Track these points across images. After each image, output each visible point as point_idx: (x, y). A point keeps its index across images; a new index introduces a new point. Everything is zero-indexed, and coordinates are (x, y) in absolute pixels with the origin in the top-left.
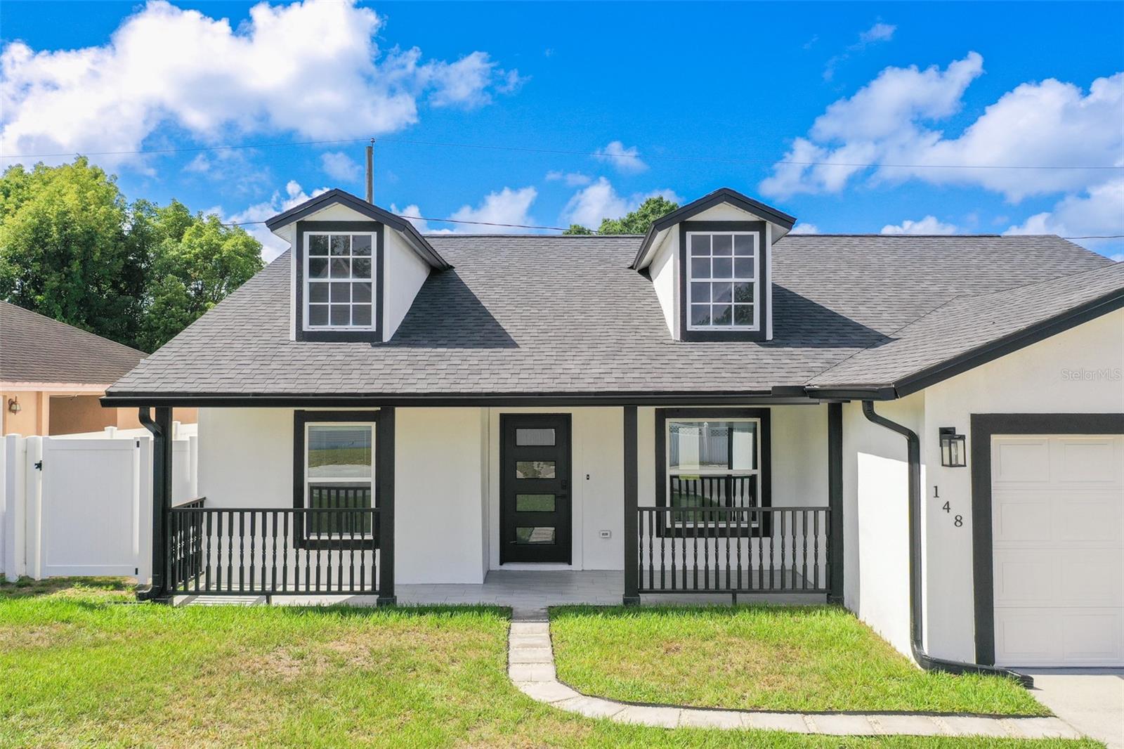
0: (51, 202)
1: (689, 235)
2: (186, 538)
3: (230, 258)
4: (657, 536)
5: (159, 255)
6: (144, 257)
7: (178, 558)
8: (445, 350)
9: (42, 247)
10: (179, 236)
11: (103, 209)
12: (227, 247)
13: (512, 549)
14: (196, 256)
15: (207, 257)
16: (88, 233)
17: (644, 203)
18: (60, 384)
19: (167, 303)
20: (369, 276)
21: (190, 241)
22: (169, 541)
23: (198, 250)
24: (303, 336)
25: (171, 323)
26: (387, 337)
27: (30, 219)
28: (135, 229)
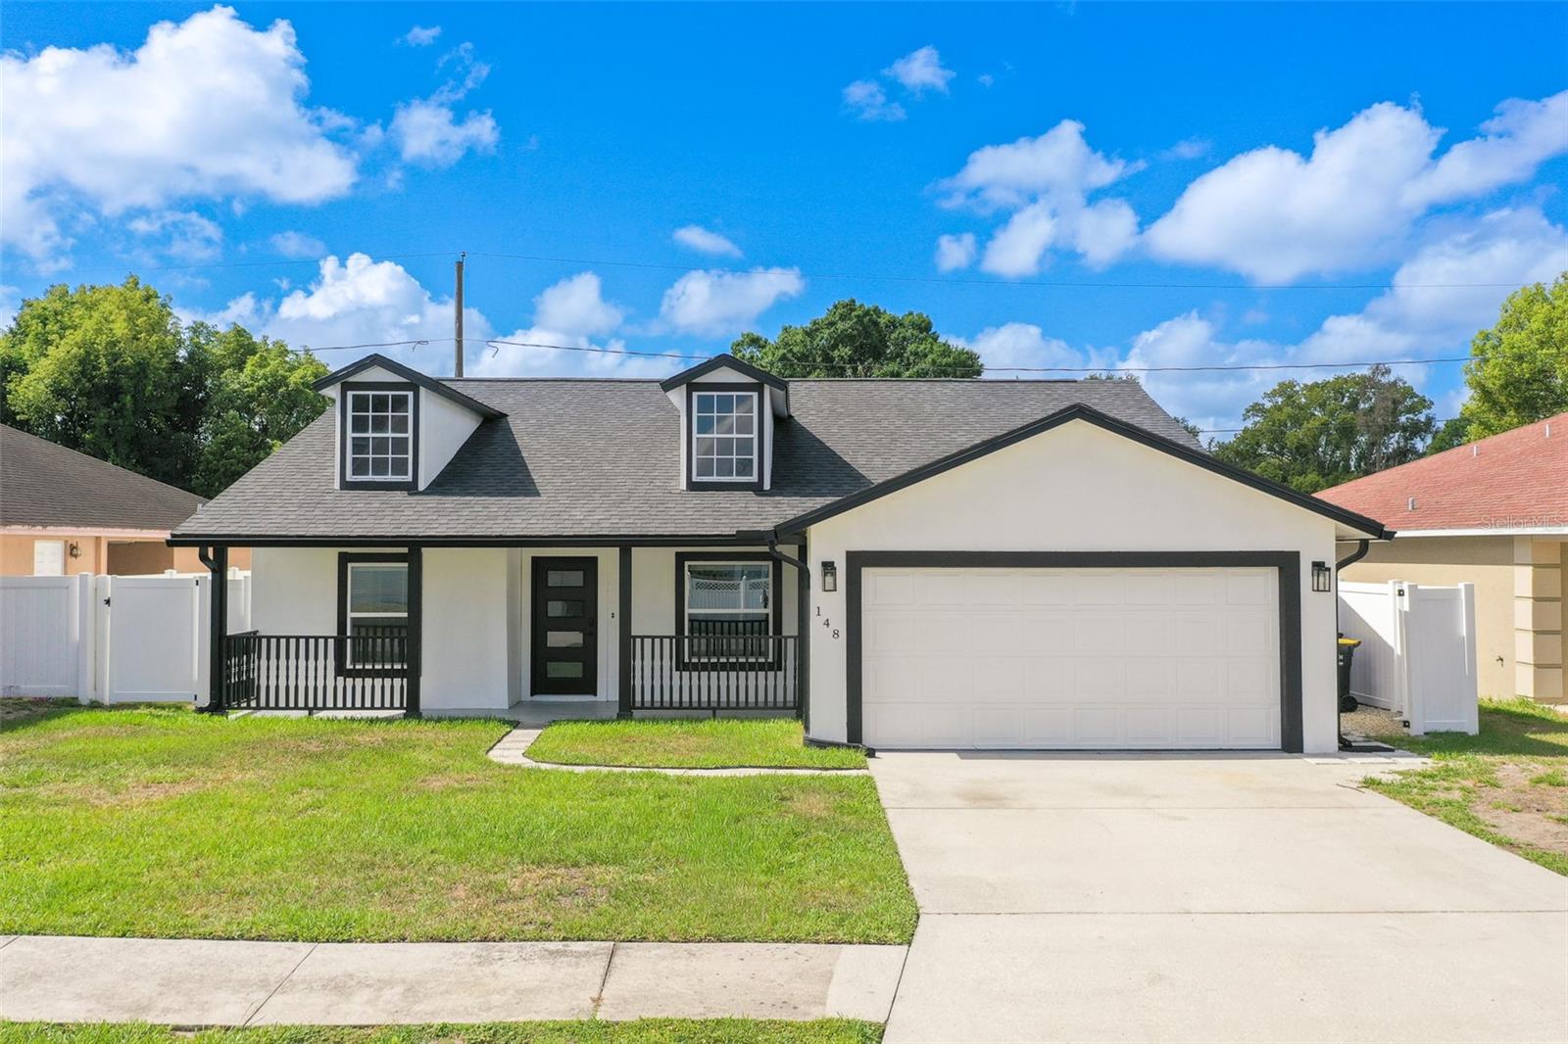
0: (99, 331)
1: (695, 395)
2: (240, 665)
3: (298, 391)
4: (677, 670)
5: (219, 388)
6: (201, 387)
7: (233, 681)
8: (472, 498)
9: (89, 381)
10: (240, 366)
11: (154, 338)
12: (294, 379)
13: (542, 683)
14: (260, 389)
15: (272, 389)
16: (139, 364)
17: (831, 308)
18: (120, 530)
19: (228, 444)
20: (406, 432)
21: (254, 372)
22: (224, 663)
23: (262, 382)
24: (346, 485)
25: (232, 465)
26: (422, 487)
27: (75, 350)
28: (191, 356)
